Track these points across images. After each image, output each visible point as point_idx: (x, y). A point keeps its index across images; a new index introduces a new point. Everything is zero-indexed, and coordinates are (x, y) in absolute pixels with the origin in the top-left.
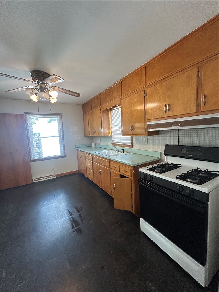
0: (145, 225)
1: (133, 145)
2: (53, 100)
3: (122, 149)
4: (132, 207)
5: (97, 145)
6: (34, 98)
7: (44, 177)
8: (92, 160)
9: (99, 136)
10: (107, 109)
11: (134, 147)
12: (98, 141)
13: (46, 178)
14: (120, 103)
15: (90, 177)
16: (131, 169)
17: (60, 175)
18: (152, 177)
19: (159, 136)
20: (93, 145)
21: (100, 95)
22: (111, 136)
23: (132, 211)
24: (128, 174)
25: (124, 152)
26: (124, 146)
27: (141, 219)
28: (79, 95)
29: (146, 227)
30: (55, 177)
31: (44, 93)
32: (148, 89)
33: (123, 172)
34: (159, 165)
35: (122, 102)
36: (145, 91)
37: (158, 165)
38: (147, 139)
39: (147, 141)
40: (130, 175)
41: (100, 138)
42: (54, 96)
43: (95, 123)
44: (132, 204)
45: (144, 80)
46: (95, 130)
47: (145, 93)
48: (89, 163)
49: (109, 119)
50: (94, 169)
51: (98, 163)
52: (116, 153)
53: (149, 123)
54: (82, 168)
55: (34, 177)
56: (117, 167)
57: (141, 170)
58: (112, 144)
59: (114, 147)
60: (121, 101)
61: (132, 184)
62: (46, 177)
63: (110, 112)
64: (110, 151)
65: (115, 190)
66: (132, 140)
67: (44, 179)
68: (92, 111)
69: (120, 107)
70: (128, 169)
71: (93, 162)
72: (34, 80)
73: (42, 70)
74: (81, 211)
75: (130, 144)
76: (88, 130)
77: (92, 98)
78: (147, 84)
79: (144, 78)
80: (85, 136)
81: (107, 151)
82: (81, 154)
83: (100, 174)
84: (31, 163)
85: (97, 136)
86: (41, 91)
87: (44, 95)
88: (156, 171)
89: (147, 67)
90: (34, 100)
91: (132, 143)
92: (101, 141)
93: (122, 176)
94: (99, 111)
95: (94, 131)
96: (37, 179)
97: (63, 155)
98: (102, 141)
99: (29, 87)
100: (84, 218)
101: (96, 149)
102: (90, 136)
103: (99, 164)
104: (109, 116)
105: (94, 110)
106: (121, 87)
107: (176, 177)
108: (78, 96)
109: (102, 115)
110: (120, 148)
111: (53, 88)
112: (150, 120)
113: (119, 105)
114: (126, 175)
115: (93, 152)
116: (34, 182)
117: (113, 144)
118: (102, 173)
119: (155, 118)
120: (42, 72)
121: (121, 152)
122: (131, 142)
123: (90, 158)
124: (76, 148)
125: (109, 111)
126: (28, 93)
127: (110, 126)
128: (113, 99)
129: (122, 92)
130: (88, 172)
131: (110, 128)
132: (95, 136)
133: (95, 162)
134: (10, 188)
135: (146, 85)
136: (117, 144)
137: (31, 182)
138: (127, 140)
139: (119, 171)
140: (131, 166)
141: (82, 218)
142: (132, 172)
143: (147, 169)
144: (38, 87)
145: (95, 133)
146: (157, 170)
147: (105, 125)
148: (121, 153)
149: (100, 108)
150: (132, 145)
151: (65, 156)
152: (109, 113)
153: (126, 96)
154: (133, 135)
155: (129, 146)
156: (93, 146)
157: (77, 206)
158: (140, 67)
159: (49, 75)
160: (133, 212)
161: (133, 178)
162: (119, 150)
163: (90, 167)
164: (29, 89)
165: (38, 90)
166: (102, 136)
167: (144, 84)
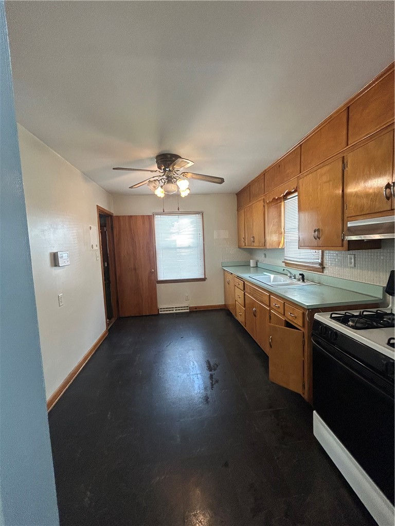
0: (322, 426)
1: (324, 268)
2: (184, 193)
3: (300, 274)
4: (304, 386)
5: (258, 263)
6: (160, 193)
7: (173, 308)
8: (244, 289)
9: (260, 248)
10: (274, 199)
11: (326, 271)
12: (260, 257)
13: (176, 310)
14: (297, 188)
15: (240, 318)
16: (304, 314)
17: (196, 308)
18: (336, 333)
19: (382, 250)
20: (252, 263)
21: (264, 174)
22: (283, 249)
23: (304, 394)
24: (298, 322)
25: (303, 281)
26: (306, 268)
27: (314, 412)
28: (221, 181)
29: (322, 431)
30: (188, 311)
31: (172, 185)
32: (351, 154)
33: (289, 316)
34: (365, 313)
35: (300, 184)
36: (345, 158)
37: (363, 312)
38: (353, 256)
39: (353, 261)
40: (301, 325)
41: (265, 252)
42: (183, 187)
43: (255, 224)
44: (304, 382)
45: (345, 137)
46: (253, 237)
47: (345, 161)
48: (239, 293)
49: (280, 215)
50: (246, 306)
51: (252, 296)
52: (289, 281)
53: (350, 224)
54: (230, 302)
55: (160, 306)
56: (280, 307)
57: (317, 316)
58: (283, 264)
59: (284, 270)
60: (298, 182)
61: (304, 342)
62: (176, 308)
63: (283, 203)
64: (279, 277)
65: (271, 346)
66: (322, 258)
67: (173, 310)
68: (251, 204)
69: (296, 194)
70: (299, 313)
71: (244, 293)
72: (160, 168)
73: (169, 153)
74: (215, 370)
75: (318, 266)
76: (244, 237)
77: (252, 181)
78: (349, 143)
79: (345, 132)
80: (239, 247)
81: (272, 276)
82: (229, 277)
83: (255, 316)
84: (157, 285)
85: (257, 247)
86: (168, 182)
87: (171, 187)
88: (350, 323)
89: (350, 109)
90: (159, 196)
91: (322, 264)
92: (265, 257)
93: (288, 325)
94: (262, 202)
95: (252, 239)
96: (164, 309)
97: (203, 277)
98: (267, 256)
99: (152, 180)
100: (217, 381)
101: (257, 270)
102: (245, 247)
103: (254, 297)
104: (281, 211)
105: (254, 202)
106: (299, 156)
107: (387, 342)
108: (221, 183)
109: (266, 210)
110: (297, 272)
111: (183, 175)
112: (354, 218)
113: (295, 191)
114: (294, 322)
115: (246, 276)
116: (160, 313)
117: (287, 264)
118: (258, 315)
119: (365, 213)
120: (170, 154)
121: (299, 280)
122: (320, 261)
123: (241, 286)
124: (224, 268)
125: (281, 202)
126: (151, 186)
127: (283, 230)
128: (286, 179)
129: (302, 164)
130: (238, 311)
131: (281, 234)
132: (254, 247)
133: (248, 293)
134: (132, 315)
135: (347, 145)
136: (293, 264)
137: (157, 313)
138: (311, 256)
139: (284, 315)
140: (304, 308)
141: (212, 381)
142: (305, 320)
143: (331, 317)
144: (164, 177)
145: (254, 242)
146: (353, 321)
147: (270, 228)
148: (299, 282)
149: (263, 198)
150: (322, 267)
151: (203, 280)
152: (280, 206)
153: (308, 172)
154: (325, 248)
155: (315, 269)
156: (252, 265)
157: (210, 360)
158: (337, 112)
159: (177, 157)
160: (306, 397)
161: (306, 331)
162: (295, 276)
163: (240, 301)
164: (152, 181)
165: (164, 182)
166: (264, 248)
167: (344, 143)
